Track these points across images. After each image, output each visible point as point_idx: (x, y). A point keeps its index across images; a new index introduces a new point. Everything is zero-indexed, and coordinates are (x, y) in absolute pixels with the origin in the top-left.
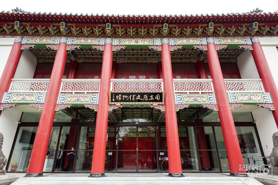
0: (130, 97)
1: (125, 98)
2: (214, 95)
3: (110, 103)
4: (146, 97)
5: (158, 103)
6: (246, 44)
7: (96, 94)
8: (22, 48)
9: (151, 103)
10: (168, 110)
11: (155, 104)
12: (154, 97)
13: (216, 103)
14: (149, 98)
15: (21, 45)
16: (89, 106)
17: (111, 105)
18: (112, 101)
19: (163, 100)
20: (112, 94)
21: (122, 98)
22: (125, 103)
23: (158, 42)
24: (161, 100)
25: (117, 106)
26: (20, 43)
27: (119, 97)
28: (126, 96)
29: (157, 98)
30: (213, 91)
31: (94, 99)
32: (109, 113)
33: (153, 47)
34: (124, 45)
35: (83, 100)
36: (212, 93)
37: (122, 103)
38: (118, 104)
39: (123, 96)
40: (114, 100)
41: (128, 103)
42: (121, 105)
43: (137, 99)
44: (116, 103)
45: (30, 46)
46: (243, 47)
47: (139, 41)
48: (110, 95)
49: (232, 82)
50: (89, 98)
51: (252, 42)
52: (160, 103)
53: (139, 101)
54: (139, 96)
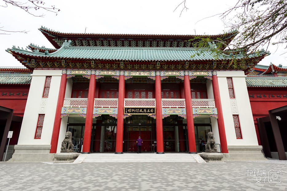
0: (136, 110)
1: (133, 111)
2: (185, 109)
3: (124, 114)
4: (145, 110)
5: (152, 114)
6: (208, 76)
7: (116, 108)
8: (68, 77)
9: (148, 114)
10: (157, 118)
11: (150, 114)
12: (150, 111)
13: (186, 114)
14: (147, 111)
15: (66, 75)
16: (112, 115)
17: (125, 115)
18: (125, 113)
19: (155, 112)
20: (125, 108)
21: (131, 111)
22: (133, 114)
23: (153, 74)
24: (154, 112)
25: (128, 116)
26: (66, 74)
27: (129, 110)
28: (134, 110)
29: (152, 111)
30: (185, 106)
31: (115, 111)
32: (124, 119)
33: (150, 77)
34: (132, 76)
35: (109, 112)
36: (184, 108)
37: (131, 114)
38: (129, 114)
39: (132, 110)
40: (126, 112)
41: (135, 114)
42: (131, 115)
43: (140, 111)
44: (128, 114)
45: (72, 76)
46: (207, 77)
47: (141, 73)
48: (124, 109)
49: (196, 101)
50: (112, 111)
51: (212, 74)
52: (154, 114)
53: (141, 112)
54: (141, 110)
